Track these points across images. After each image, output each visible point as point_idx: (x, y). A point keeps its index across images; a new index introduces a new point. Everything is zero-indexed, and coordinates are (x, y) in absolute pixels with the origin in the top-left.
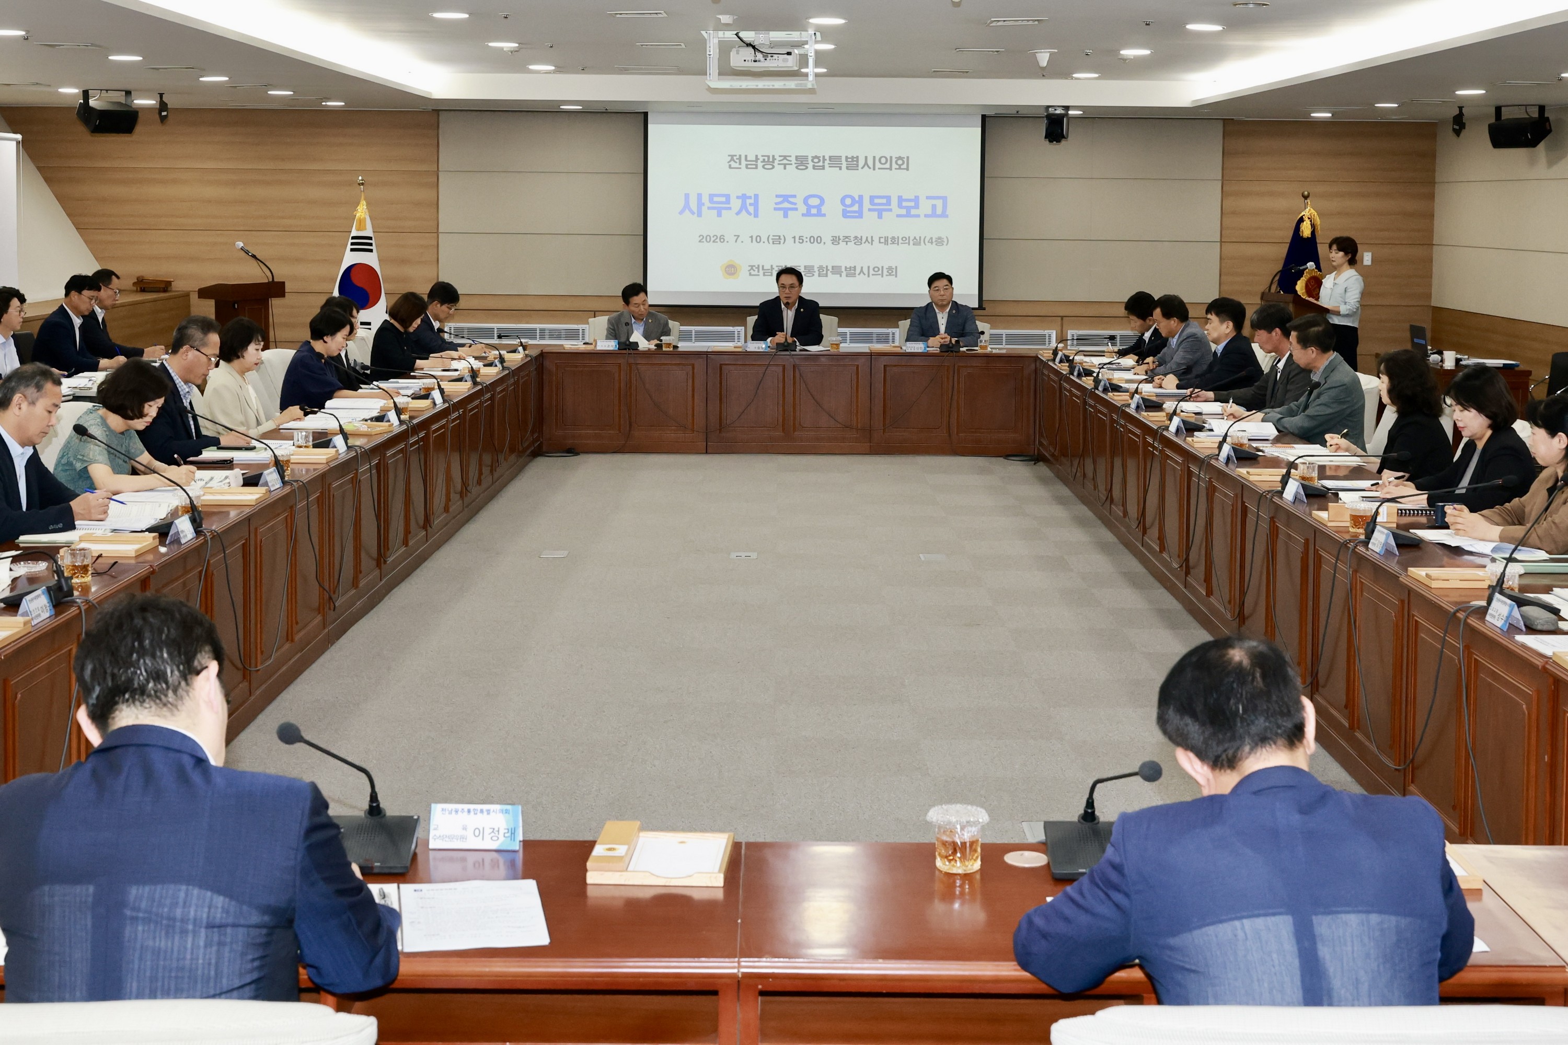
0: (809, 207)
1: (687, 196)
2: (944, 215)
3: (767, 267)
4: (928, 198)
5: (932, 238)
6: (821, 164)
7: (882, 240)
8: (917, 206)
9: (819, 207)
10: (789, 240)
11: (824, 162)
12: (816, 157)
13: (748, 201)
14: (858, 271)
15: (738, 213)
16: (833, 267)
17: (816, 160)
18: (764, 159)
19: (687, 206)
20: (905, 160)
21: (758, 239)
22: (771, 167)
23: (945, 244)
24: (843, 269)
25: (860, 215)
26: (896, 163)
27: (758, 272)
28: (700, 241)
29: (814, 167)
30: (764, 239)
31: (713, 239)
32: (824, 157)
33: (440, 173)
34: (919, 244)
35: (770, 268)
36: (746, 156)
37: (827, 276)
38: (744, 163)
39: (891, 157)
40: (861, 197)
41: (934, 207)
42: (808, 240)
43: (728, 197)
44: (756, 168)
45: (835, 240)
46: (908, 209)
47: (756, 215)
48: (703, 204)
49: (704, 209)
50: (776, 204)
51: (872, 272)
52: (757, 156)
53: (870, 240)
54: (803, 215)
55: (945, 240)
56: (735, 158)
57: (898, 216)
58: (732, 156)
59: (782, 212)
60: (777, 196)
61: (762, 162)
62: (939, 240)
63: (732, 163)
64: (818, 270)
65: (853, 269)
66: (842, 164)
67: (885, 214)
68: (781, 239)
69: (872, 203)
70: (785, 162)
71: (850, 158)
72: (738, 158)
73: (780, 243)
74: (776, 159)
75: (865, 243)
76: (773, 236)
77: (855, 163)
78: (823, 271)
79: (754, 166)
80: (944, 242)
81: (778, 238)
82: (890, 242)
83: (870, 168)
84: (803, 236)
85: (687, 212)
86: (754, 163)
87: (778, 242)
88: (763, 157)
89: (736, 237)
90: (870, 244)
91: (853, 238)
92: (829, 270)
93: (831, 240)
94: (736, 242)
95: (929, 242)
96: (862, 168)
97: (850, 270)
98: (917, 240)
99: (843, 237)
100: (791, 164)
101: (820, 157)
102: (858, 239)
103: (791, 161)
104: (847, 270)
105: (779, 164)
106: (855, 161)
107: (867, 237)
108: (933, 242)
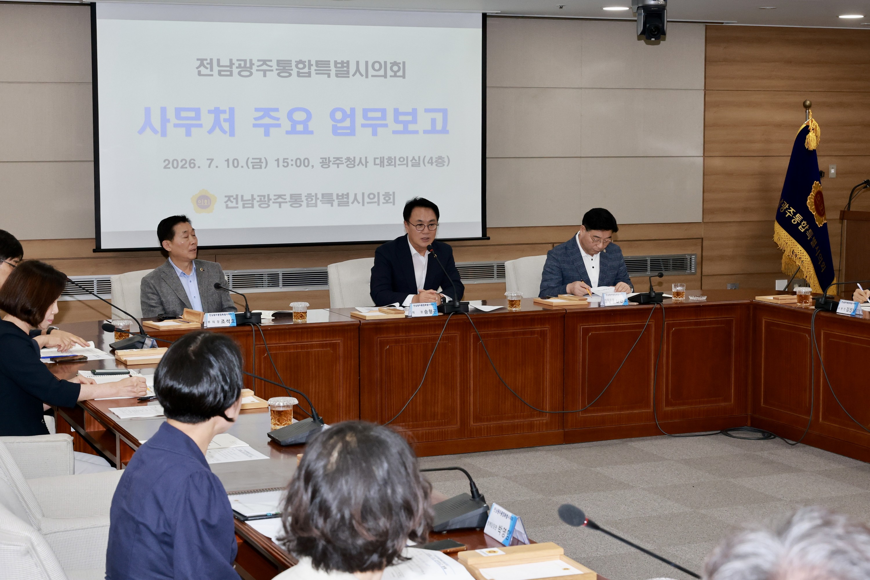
0: (294, 123)
1: (148, 111)
2: (444, 131)
3: (247, 197)
4: (427, 111)
5: (431, 158)
6: (306, 70)
7: (378, 161)
8: (414, 121)
9: (305, 123)
10: (272, 164)
11: (309, 68)
12: (301, 62)
13: (223, 116)
14: (351, 198)
15: (210, 132)
16: (323, 195)
17: (301, 66)
18: (240, 65)
19: (148, 123)
20: (401, 66)
21: (236, 164)
22: (248, 73)
23: (446, 164)
24: (335, 197)
25: (352, 131)
26: (391, 69)
27: (237, 203)
28: (165, 167)
29: (299, 74)
30: (242, 162)
31: (180, 164)
32: (310, 61)
34: (418, 165)
35: (250, 198)
36: (218, 60)
37: (316, 206)
38: (216, 68)
39: (385, 63)
40: (353, 110)
41: (434, 121)
42: (294, 163)
43: (197, 111)
44: (231, 75)
45: (325, 163)
46: (405, 124)
47: (232, 133)
48: (169, 121)
49: (170, 127)
50: (256, 119)
51: (367, 200)
52: (231, 60)
53: (363, 161)
54: (288, 133)
55: (446, 160)
56: (205, 62)
57: (394, 132)
58: (202, 60)
59: (262, 130)
60: (257, 110)
61: (237, 68)
62: (440, 161)
63: (202, 69)
64: (307, 200)
65: (346, 196)
66: (330, 70)
67: (380, 130)
68: (262, 163)
69: (365, 117)
70: (265, 67)
71: (339, 63)
72: (209, 61)
73: (261, 168)
74: (254, 64)
75: (358, 165)
76: (253, 159)
77: (345, 69)
78: (312, 200)
79: (228, 73)
80: (445, 162)
81: (258, 161)
82: (386, 163)
83: (362, 75)
84: (288, 159)
85: (148, 130)
86: (228, 69)
87: (259, 167)
88: (238, 60)
89: (210, 161)
90: (364, 166)
91: (345, 159)
92: (318, 199)
93: (321, 163)
94: (209, 167)
95: (428, 163)
96: (354, 75)
97: (343, 198)
98: (416, 160)
99: (334, 158)
100: (272, 70)
101: (305, 62)
102: (351, 161)
103: (271, 67)
104: (339, 197)
105: (257, 70)
106: (345, 67)
107: (361, 158)
108: (433, 163)
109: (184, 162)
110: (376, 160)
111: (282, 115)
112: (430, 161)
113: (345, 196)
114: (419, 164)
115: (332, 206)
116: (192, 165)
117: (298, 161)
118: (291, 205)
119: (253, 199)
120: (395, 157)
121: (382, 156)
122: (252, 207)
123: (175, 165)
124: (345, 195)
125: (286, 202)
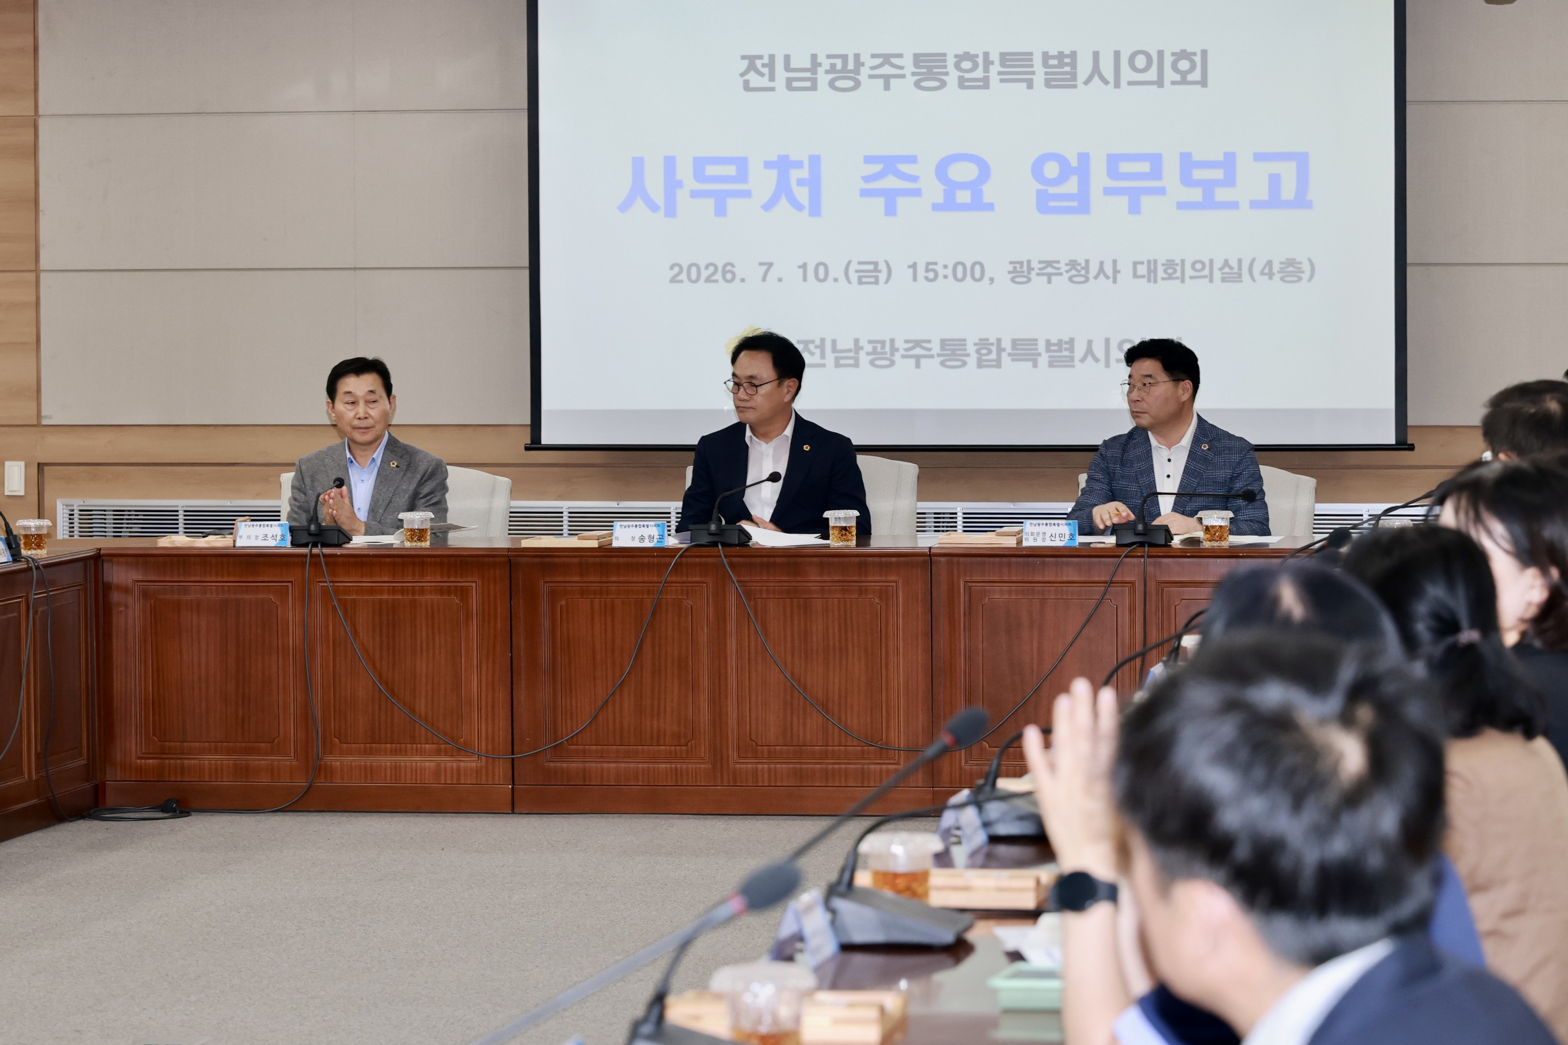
0: (951, 187)
1: (638, 165)
2: (1301, 201)
3: (846, 343)
4: (1259, 157)
5: (1270, 263)
6: (979, 73)
7: (1142, 270)
8: (1230, 180)
9: (975, 187)
10: (902, 273)
11: (986, 70)
12: (966, 56)
13: (795, 174)
14: (1080, 350)
15: (768, 207)
16: (1015, 342)
17: (966, 65)
18: (833, 66)
19: (638, 189)
20: (1198, 59)
21: (822, 272)
22: (850, 84)
23: (1306, 276)
24: (1041, 347)
25: (1081, 203)
26: (1175, 67)
27: (823, 356)
28: (673, 280)
29: (962, 83)
30: (836, 271)
31: (705, 274)
32: (986, 55)
33: (43, 124)
34: (1238, 278)
35: (851, 345)
36: (787, 58)
37: (999, 366)
38: (781, 75)
39: (1161, 54)
40: (1084, 158)
41: (1275, 181)
42: (949, 272)
43: (742, 164)
44: (814, 88)
45: (1020, 272)
46: (1208, 187)
47: (815, 210)
48: (680, 184)
49: (682, 196)
50: (867, 179)
51: (1115, 354)
52: (814, 57)
53: (1109, 269)
54: (936, 207)
55: (1306, 267)
56: (759, 63)
57: (1182, 206)
58: (752, 59)
59: (880, 202)
61: (827, 72)
62: (1291, 269)
63: (752, 76)
64: (978, 351)
65: (1067, 346)
66: (1033, 73)
67: (1147, 201)
68: (880, 271)
69: (1113, 172)
70: (887, 70)
71: (1053, 57)
72: (766, 60)
73: (876, 282)
74: (863, 64)
75: (1096, 277)
76: (860, 263)
77: (1067, 69)
78: (990, 352)
79: (808, 84)
80: (1303, 272)
81: (871, 267)
82: (1161, 273)
83: (1106, 82)
84: (936, 264)
85: (639, 204)
86: (808, 75)
87: (872, 280)
88: (829, 57)
89: (764, 268)
90: (1111, 280)
91: (1067, 265)
92: (1004, 350)
93: (1009, 272)
94: (764, 279)
95: (1262, 273)
96: (1087, 82)
97: (1060, 350)
98: (1232, 268)
99: (1040, 262)
100: (903, 76)
101: (977, 56)
102: (1079, 268)
103: (902, 68)
104: (1053, 348)
105: (871, 77)
106: (1067, 64)
107: (1102, 263)
108: (1274, 274)
109: (711, 269)
110: (1139, 267)
111: (925, 170)
112: (1267, 271)
113: (1064, 346)
114: (1240, 275)
115: (1035, 365)
116: (729, 276)
117: (960, 268)
118: (943, 364)
119: (858, 347)
120: (1183, 261)
121: (1152, 259)
122: (856, 365)
123: (694, 276)
124: (1066, 343)
125: (932, 357)
